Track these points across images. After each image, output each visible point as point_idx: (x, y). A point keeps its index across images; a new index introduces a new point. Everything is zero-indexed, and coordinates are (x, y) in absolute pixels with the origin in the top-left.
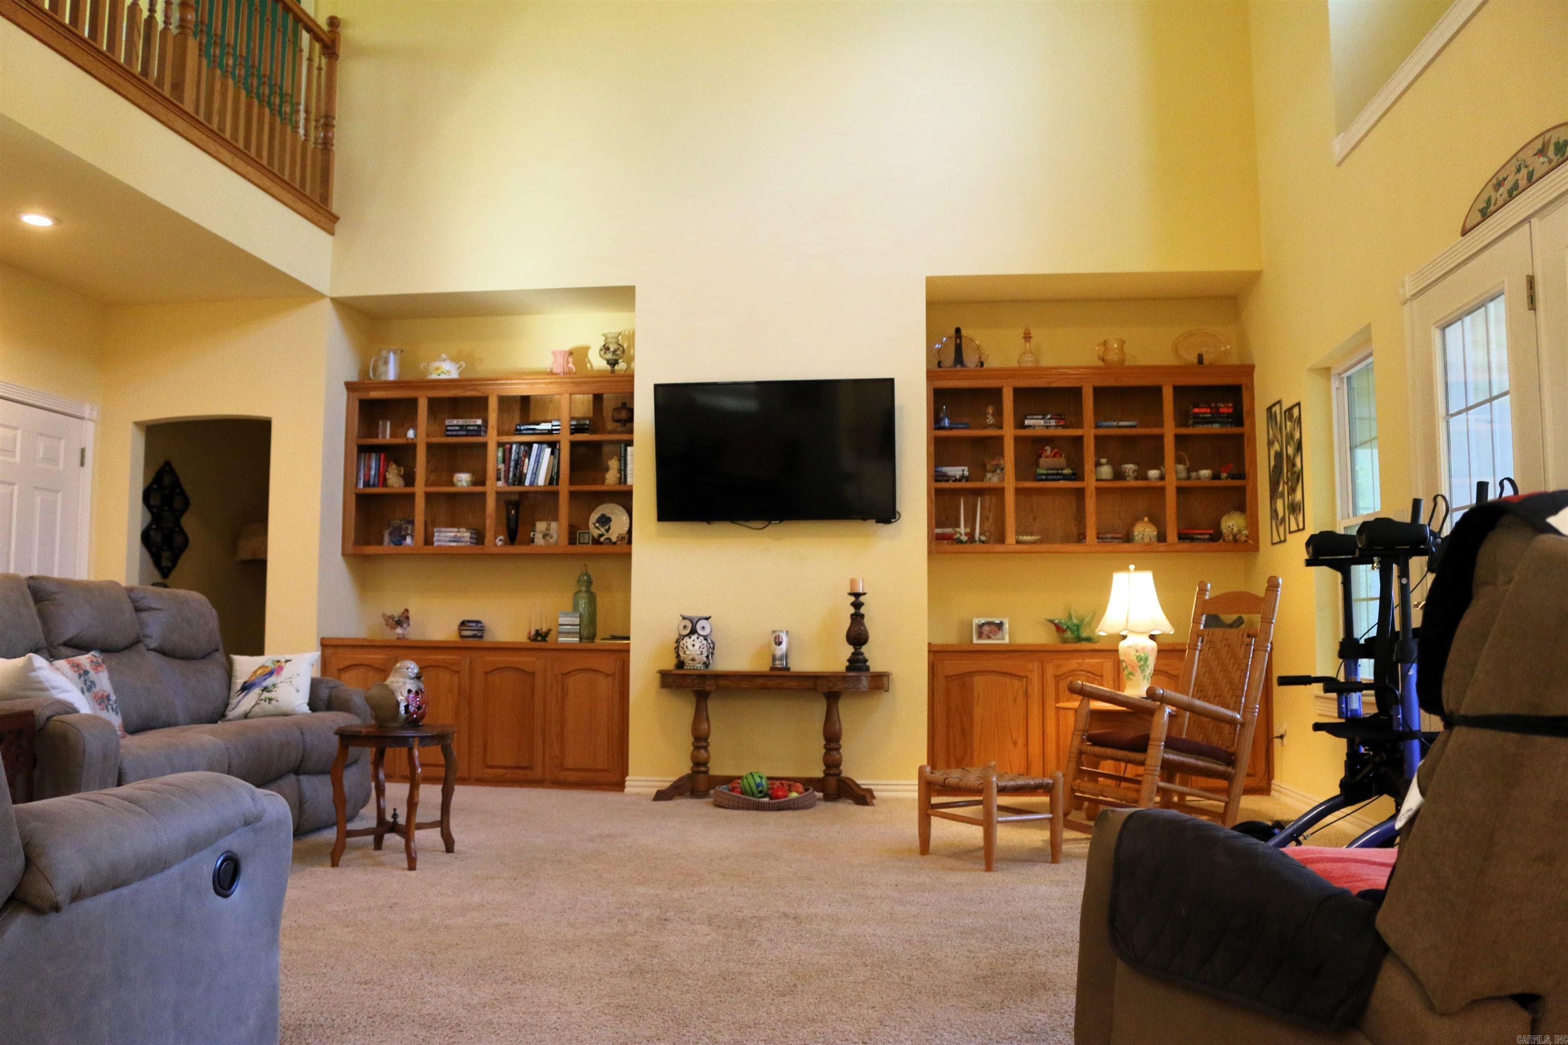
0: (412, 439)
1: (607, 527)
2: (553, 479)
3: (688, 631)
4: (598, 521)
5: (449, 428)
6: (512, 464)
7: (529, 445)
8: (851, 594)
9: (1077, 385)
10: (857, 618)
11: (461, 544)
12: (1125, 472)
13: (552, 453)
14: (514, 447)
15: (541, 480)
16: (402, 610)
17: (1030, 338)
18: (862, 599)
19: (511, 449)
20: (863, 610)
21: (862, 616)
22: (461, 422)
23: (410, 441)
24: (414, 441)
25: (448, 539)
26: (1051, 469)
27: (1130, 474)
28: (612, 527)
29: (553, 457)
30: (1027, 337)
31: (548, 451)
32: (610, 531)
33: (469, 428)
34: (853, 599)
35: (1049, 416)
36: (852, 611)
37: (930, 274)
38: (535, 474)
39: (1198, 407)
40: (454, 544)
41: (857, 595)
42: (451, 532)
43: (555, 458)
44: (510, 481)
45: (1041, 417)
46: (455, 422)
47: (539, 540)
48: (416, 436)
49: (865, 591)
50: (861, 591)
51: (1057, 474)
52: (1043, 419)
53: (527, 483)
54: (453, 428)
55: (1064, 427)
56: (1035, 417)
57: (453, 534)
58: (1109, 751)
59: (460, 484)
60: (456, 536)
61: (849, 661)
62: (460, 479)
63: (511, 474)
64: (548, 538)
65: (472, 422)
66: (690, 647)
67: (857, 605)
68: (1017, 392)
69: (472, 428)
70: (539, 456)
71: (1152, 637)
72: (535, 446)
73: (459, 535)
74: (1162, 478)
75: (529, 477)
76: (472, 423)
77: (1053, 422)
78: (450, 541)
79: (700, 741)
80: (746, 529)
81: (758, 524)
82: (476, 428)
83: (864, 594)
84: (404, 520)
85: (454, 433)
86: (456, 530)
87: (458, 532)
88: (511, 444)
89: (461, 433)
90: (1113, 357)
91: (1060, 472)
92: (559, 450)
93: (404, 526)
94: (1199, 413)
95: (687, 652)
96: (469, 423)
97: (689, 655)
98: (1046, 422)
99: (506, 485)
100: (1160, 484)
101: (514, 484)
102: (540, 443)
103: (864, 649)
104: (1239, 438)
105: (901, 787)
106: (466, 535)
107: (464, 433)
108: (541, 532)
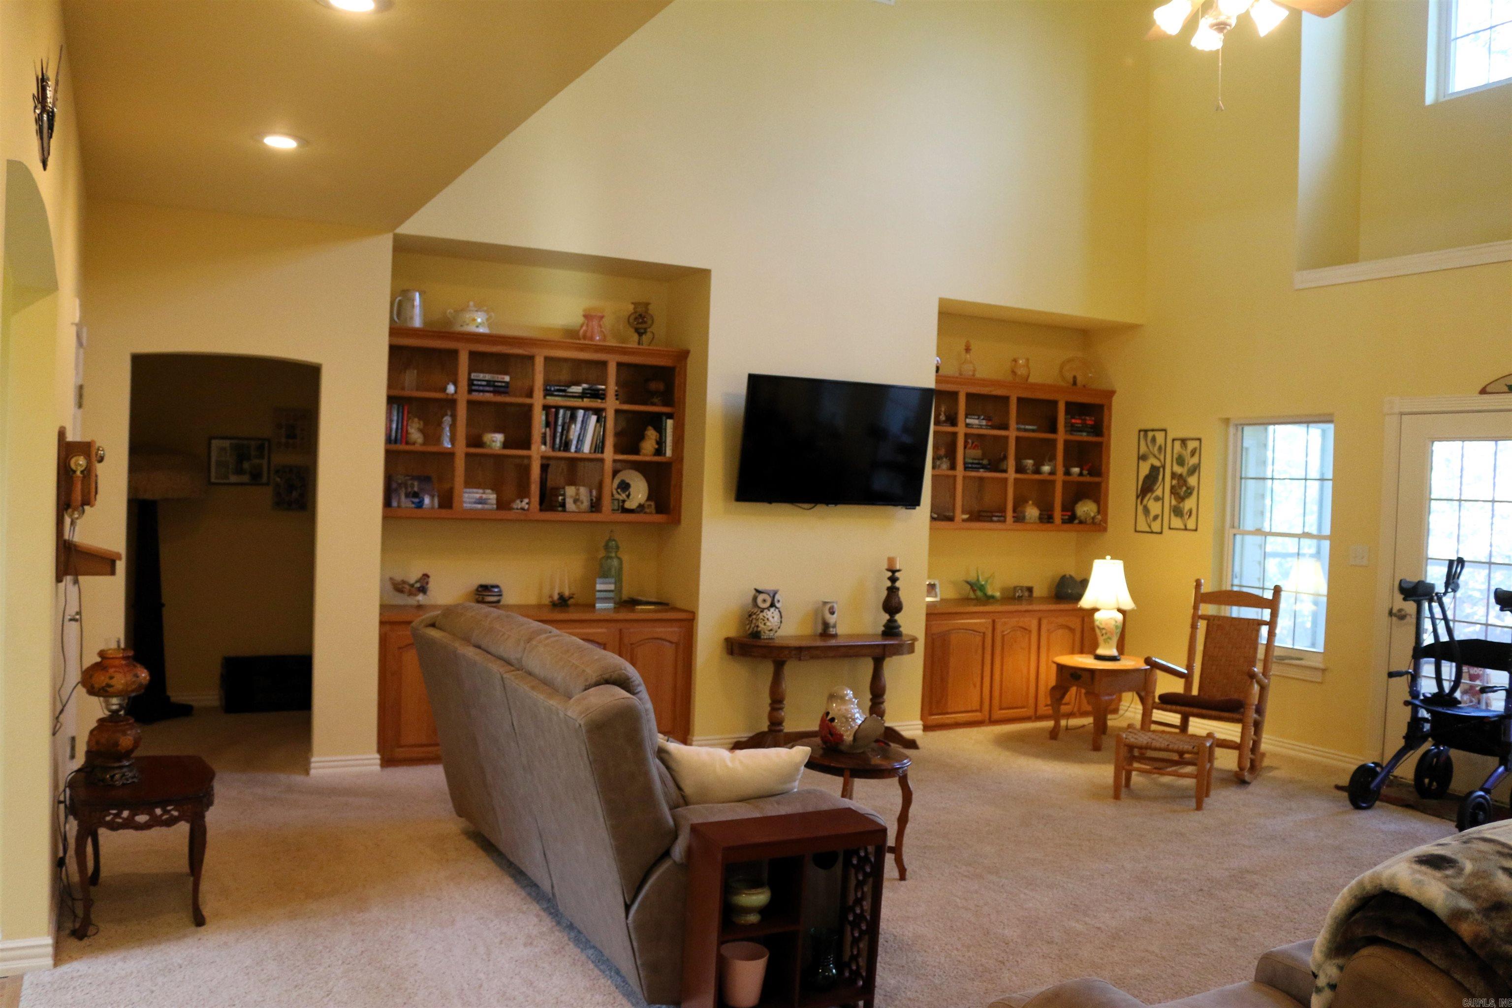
0: (453, 395)
1: (627, 493)
2: (599, 446)
3: (768, 604)
4: (618, 487)
5: (475, 382)
6: (559, 429)
7: (573, 410)
8: (888, 570)
9: (1008, 395)
10: (893, 591)
11: (486, 506)
12: (1026, 466)
13: (598, 421)
14: (561, 412)
15: (586, 448)
16: (420, 575)
17: (970, 350)
18: (897, 574)
19: (557, 414)
20: (898, 584)
21: (898, 589)
22: (488, 377)
23: (450, 397)
24: (455, 397)
25: (474, 500)
26: (975, 459)
27: (1030, 467)
28: (631, 493)
29: (598, 425)
30: (968, 350)
31: (594, 418)
32: (631, 497)
33: (496, 384)
34: (889, 574)
35: (982, 417)
36: (889, 584)
37: (941, 297)
38: (581, 440)
39: (1074, 418)
40: (480, 506)
41: (894, 572)
42: (477, 493)
43: (601, 425)
44: (557, 446)
45: (976, 417)
46: (481, 376)
47: (570, 505)
48: (456, 392)
49: (901, 568)
50: (898, 568)
51: (978, 464)
52: (978, 419)
53: (573, 449)
54: (479, 383)
55: (993, 427)
56: (973, 417)
57: (478, 496)
58: (1195, 710)
59: (494, 444)
60: (481, 498)
61: (885, 626)
62: (495, 439)
63: (558, 440)
64: (579, 503)
65: (499, 377)
66: (771, 619)
67: (893, 579)
68: (969, 396)
69: (500, 384)
70: (584, 423)
71: (1119, 610)
72: (581, 413)
73: (484, 496)
74: (1052, 473)
75: (574, 442)
76: (500, 380)
77: (984, 423)
78: (475, 503)
79: (777, 702)
80: (801, 511)
81: (806, 506)
82: (503, 384)
83: (899, 571)
84: (408, 476)
85: (481, 388)
86: (481, 491)
87: (484, 493)
88: (557, 408)
89: (487, 389)
90: (1022, 371)
91: (981, 462)
92: (605, 417)
93: (410, 482)
94: (1075, 423)
95: (768, 624)
96: (496, 379)
97: (768, 626)
98: (979, 422)
99: (551, 450)
100: (1052, 478)
101: (560, 450)
102: (586, 409)
103: (898, 617)
104: (1099, 445)
105: (912, 727)
106: (492, 497)
107: (491, 389)
108: (571, 497)
